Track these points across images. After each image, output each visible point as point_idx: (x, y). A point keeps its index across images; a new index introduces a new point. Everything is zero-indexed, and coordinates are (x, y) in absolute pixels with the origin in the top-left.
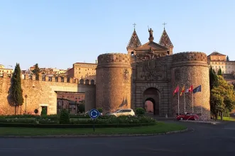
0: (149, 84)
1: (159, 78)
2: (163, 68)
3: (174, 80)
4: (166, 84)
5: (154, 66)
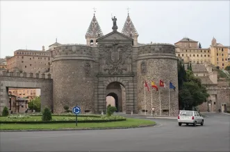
0: (112, 79)
1: (124, 72)
2: (128, 61)
3: (140, 74)
4: (131, 78)
5: (118, 59)
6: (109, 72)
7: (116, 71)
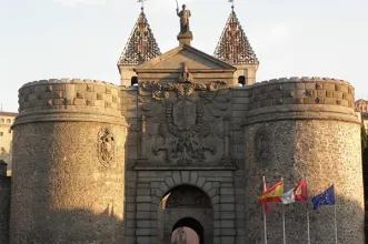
0: (177, 176)
1: (209, 157)
2: (220, 126)
3: (254, 165)
4: (229, 174)
5: (192, 120)
6: (167, 159)
7: (186, 155)
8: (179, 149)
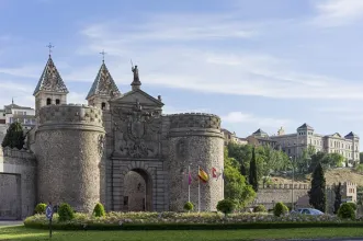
0: (133, 163)
1: (150, 154)
2: (156, 137)
4: (161, 164)
5: (142, 132)
6: (128, 154)
7: (138, 152)
8: (135, 148)
